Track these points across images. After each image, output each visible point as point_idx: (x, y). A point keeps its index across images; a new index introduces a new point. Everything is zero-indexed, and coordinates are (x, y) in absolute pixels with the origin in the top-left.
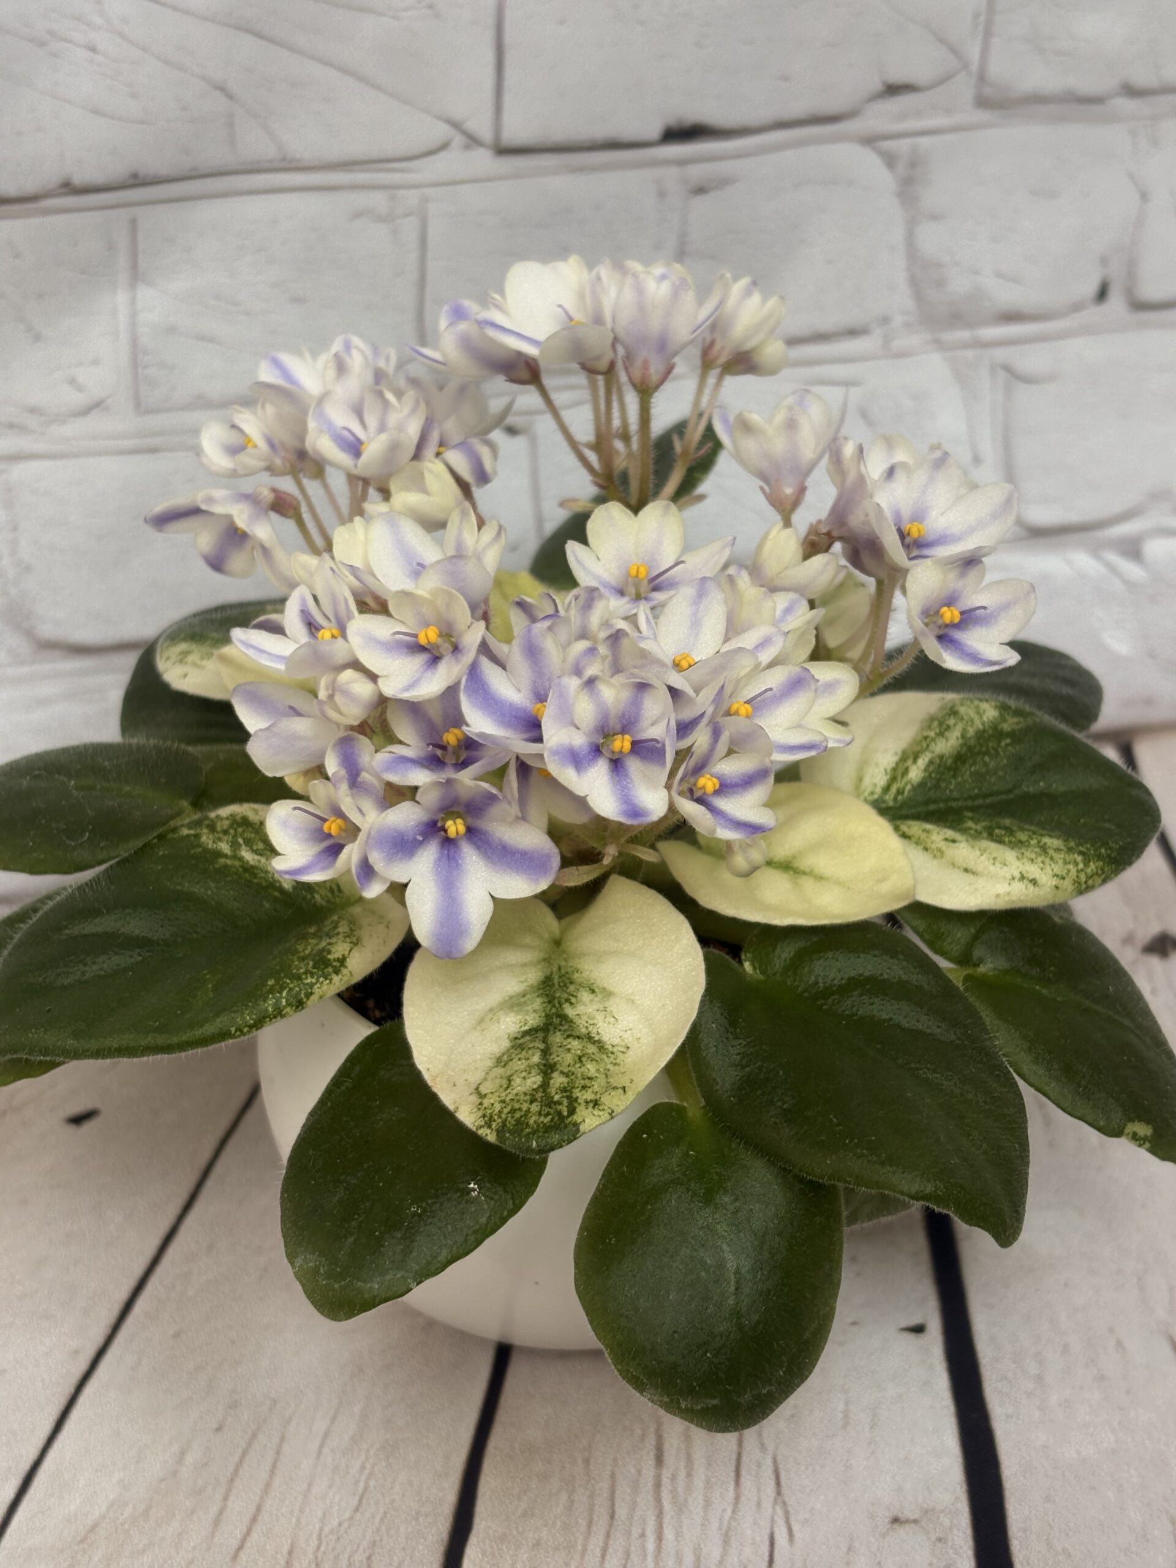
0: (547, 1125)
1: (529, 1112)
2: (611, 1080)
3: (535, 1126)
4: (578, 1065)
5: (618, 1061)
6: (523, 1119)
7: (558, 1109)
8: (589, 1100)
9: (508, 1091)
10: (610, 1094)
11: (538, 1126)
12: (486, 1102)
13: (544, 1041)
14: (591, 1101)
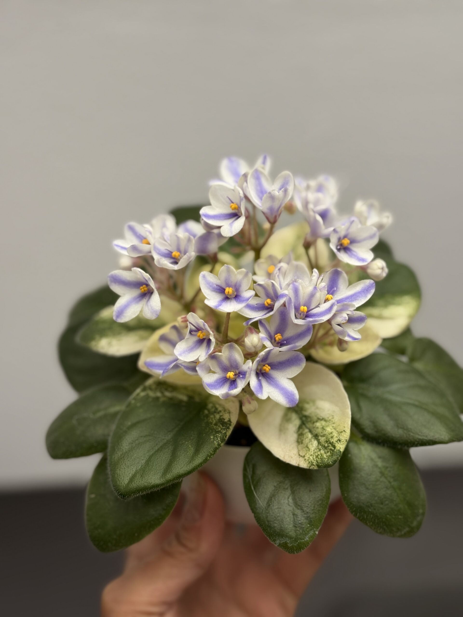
0: (331, 455)
1: (322, 454)
2: (338, 430)
3: (327, 457)
4: (324, 431)
5: (334, 422)
6: (322, 457)
7: (330, 448)
8: (337, 441)
9: (310, 451)
10: (341, 435)
11: (328, 457)
12: (306, 458)
13: (307, 428)
14: (338, 440)
